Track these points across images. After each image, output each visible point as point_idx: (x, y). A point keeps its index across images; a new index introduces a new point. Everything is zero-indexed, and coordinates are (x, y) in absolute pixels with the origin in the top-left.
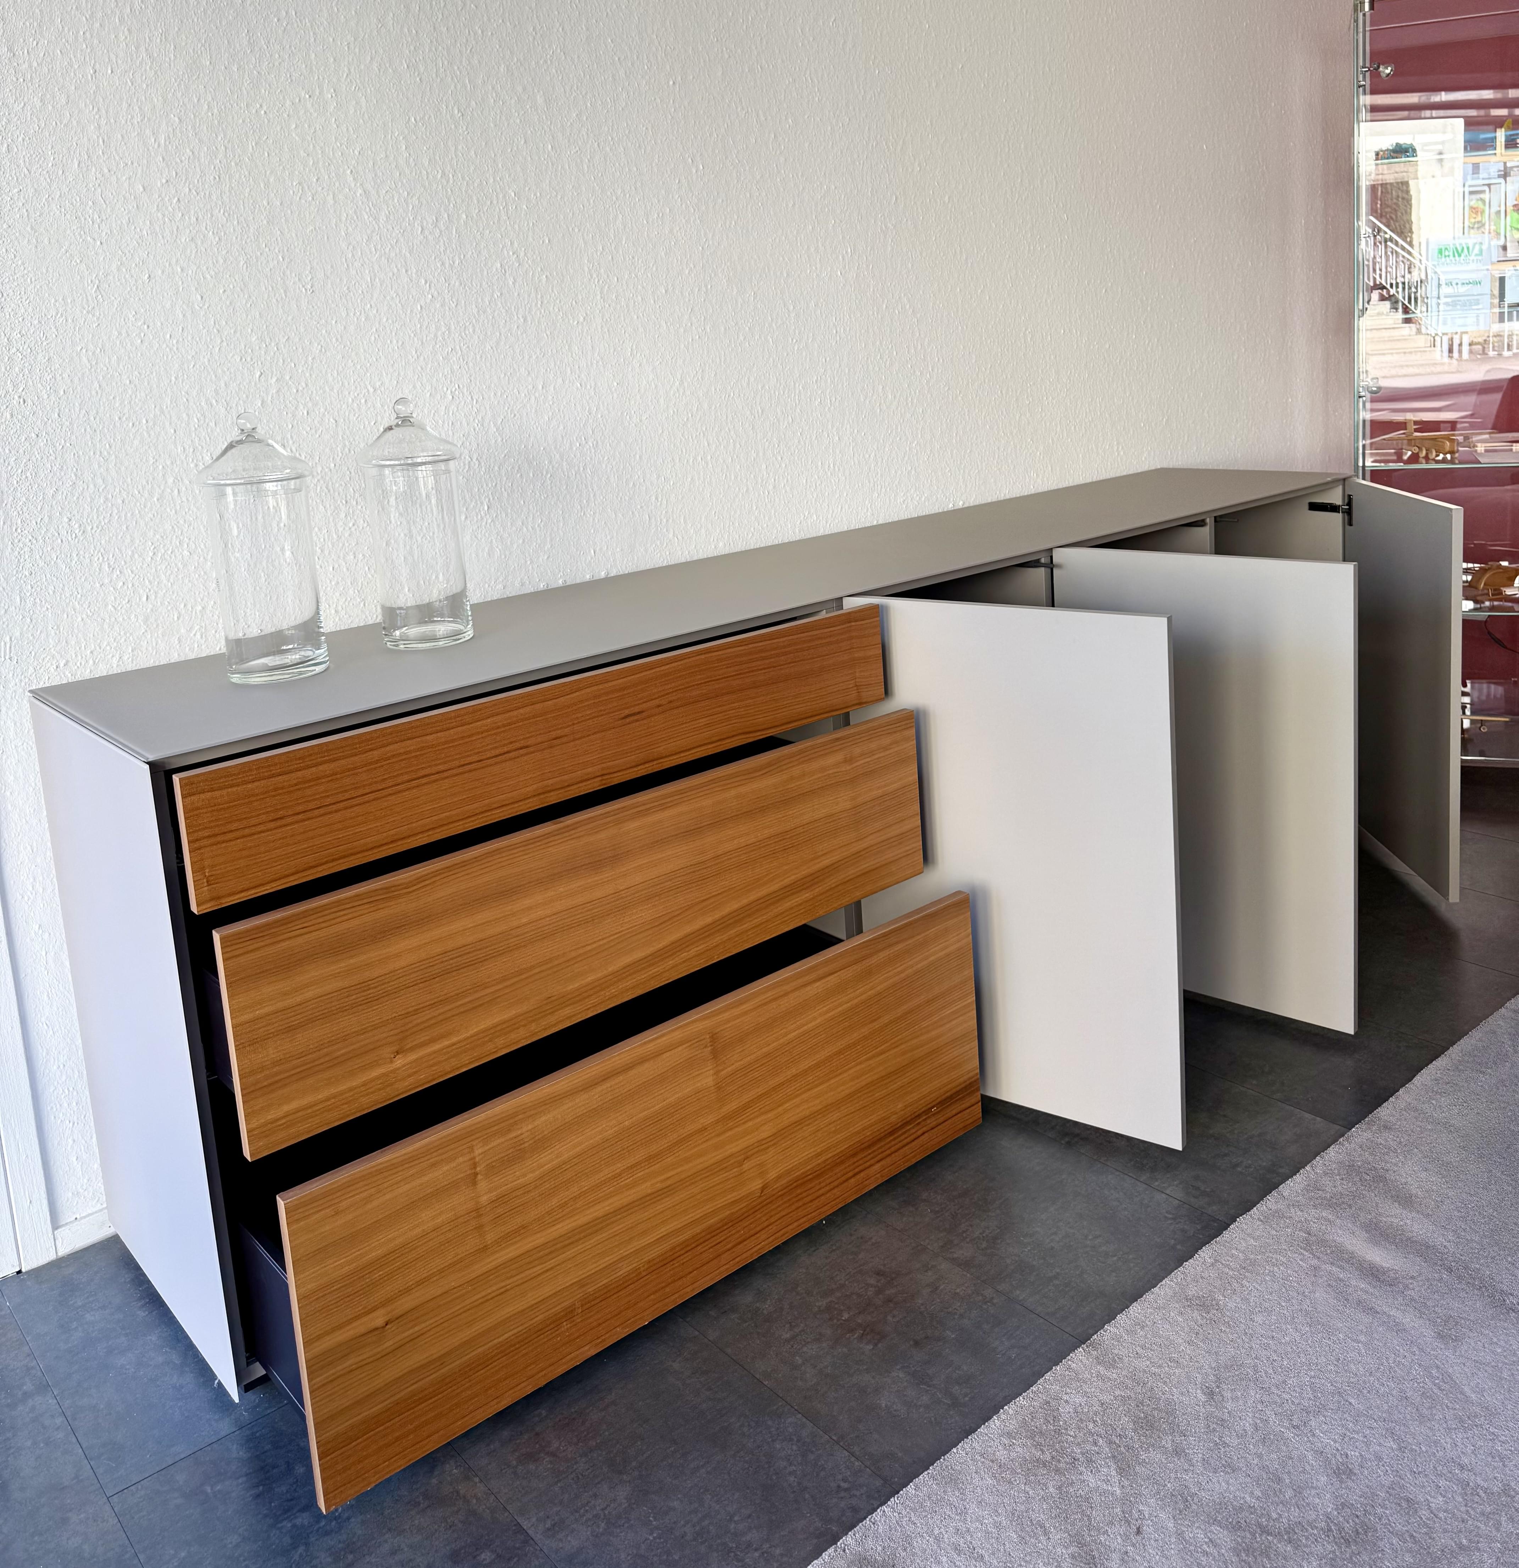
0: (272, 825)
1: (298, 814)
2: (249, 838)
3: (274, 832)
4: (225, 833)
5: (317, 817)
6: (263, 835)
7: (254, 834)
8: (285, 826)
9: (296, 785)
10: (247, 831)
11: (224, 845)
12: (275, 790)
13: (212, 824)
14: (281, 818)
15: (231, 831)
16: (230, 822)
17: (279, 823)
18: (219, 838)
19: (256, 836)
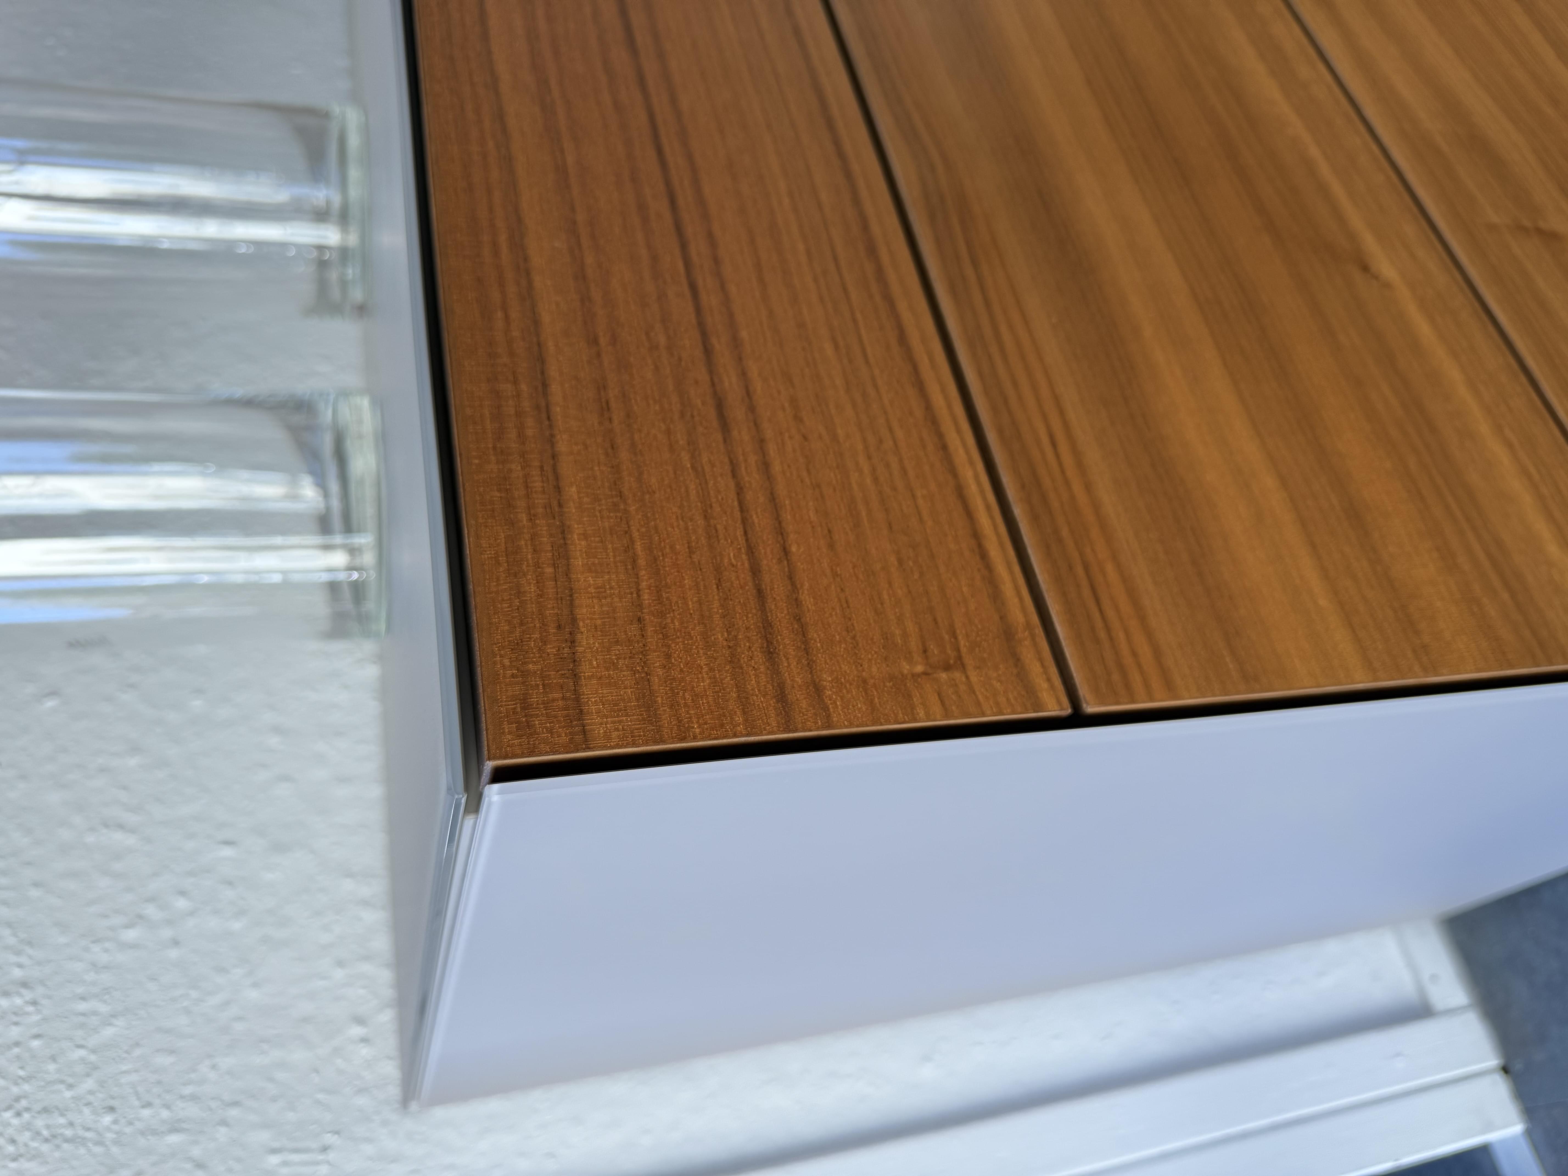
0: (743, 434)
1: (708, 351)
2: (787, 517)
3: (769, 434)
4: (760, 593)
5: (727, 301)
6: (777, 467)
7: (773, 498)
8: (748, 393)
9: (594, 341)
10: (761, 520)
11: (808, 601)
12: (605, 409)
13: (720, 637)
14: (720, 406)
15: (755, 571)
16: (718, 570)
17: (738, 412)
18: (780, 615)
19: (781, 490)
